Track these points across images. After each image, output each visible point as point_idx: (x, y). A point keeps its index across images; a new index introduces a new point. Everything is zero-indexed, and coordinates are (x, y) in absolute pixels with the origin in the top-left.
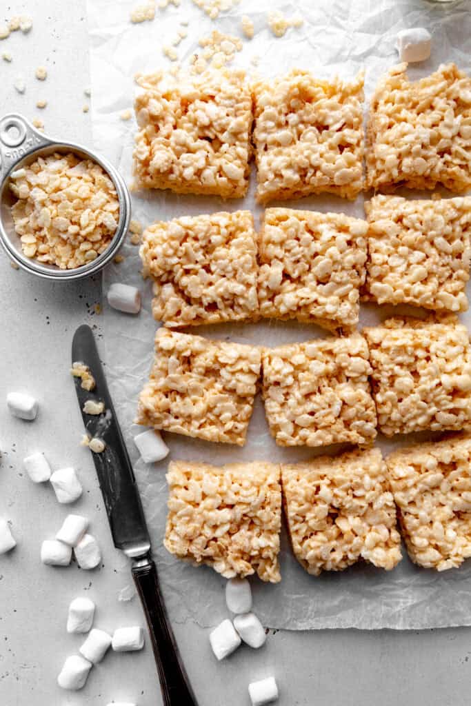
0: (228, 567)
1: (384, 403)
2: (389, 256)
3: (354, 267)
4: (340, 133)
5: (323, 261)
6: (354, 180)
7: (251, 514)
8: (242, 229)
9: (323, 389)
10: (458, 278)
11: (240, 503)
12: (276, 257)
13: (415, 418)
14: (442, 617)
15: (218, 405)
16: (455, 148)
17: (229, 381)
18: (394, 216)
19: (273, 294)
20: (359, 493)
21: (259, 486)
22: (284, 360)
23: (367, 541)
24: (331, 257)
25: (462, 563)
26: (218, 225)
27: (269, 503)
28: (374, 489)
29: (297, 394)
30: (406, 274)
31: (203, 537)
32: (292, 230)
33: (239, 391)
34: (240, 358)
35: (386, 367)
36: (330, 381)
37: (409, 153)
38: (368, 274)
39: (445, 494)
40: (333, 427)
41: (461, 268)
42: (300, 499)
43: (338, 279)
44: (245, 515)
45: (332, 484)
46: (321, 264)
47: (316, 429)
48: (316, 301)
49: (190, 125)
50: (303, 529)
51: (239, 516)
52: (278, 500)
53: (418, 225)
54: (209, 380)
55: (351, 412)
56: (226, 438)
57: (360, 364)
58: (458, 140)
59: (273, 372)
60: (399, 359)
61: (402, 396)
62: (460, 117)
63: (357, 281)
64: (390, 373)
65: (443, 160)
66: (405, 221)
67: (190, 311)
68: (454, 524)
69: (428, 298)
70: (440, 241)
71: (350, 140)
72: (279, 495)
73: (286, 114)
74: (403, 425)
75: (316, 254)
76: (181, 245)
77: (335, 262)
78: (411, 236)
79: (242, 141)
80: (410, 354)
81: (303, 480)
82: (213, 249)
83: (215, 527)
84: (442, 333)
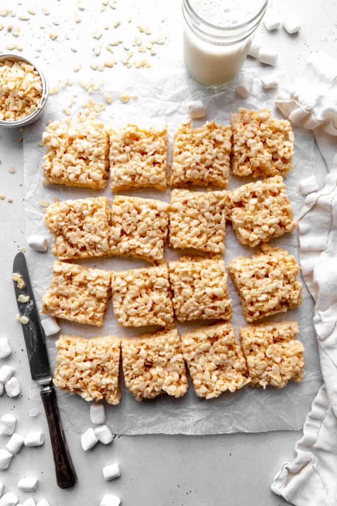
0: (89, 395)
1: (176, 303)
2: (179, 222)
3: (160, 228)
4: (153, 156)
5: (142, 225)
6: (161, 181)
7: (102, 365)
8: (100, 207)
9: (142, 295)
10: (219, 235)
11: (96, 358)
12: (118, 222)
13: (193, 311)
14: (213, 428)
15: (86, 303)
16: (215, 165)
17: (92, 290)
18: (182, 201)
19: (117, 242)
20: (161, 353)
21: (107, 349)
22: (122, 278)
23: (166, 381)
24: (147, 223)
25: (220, 395)
26: (87, 205)
27: (112, 359)
28: (171, 352)
29: (128, 297)
30: (189, 232)
31: (74, 378)
32: (126, 208)
33: (97, 296)
34: (98, 277)
35: (177, 283)
36: (147, 290)
37: (189, 168)
38: (169, 232)
39: (212, 355)
40: (147, 316)
41: (220, 229)
42: (129, 356)
43: (150, 235)
44: (99, 365)
45: (147, 348)
46: (141, 226)
47: (139, 317)
48: (139, 247)
49: (73, 151)
50: (131, 373)
51: (95, 366)
52: (117, 357)
53: (195, 206)
54: (81, 289)
55: (157, 308)
56: (90, 322)
57: (162, 281)
58: (216, 161)
59: (116, 285)
60: (184, 279)
61: (186, 299)
62: (216, 149)
63: (162, 236)
64: (179, 286)
65: (208, 171)
66: (188, 203)
67: (71, 251)
68: (217, 372)
69: (201, 246)
70: (207, 214)
71: (158, 160)
72: (118, 354)
73: (124, 147)
74: (187, 316)
75: (139, 221)
76: (67, 215)
77: (149, 226)
78: (191, 212)
79: (101, 160)
80: (189, 275)
81: (132, 346)
82: (85, 217)
83: (82, 372)
84: (210, 264)
